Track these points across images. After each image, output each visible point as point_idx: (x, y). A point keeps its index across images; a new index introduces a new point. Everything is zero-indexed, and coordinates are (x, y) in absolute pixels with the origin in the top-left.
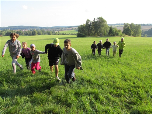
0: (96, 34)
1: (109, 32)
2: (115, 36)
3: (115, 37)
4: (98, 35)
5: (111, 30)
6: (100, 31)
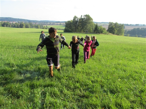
0: (82, 30)
1: (94, 29)
2: (100, 33)
3: (100, 35)
4: (84, 32)
5: (97, 28)
6: (86, 28)
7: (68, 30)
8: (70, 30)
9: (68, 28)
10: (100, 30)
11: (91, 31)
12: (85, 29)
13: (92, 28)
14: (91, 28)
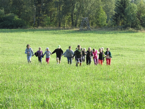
7: (10, 19)
8: (16, 18)
9: (7, 12)
10: (139, 16)
11: (103, 20)
12: (78, 14)
13: (107, 10)
14: (101, 7)
